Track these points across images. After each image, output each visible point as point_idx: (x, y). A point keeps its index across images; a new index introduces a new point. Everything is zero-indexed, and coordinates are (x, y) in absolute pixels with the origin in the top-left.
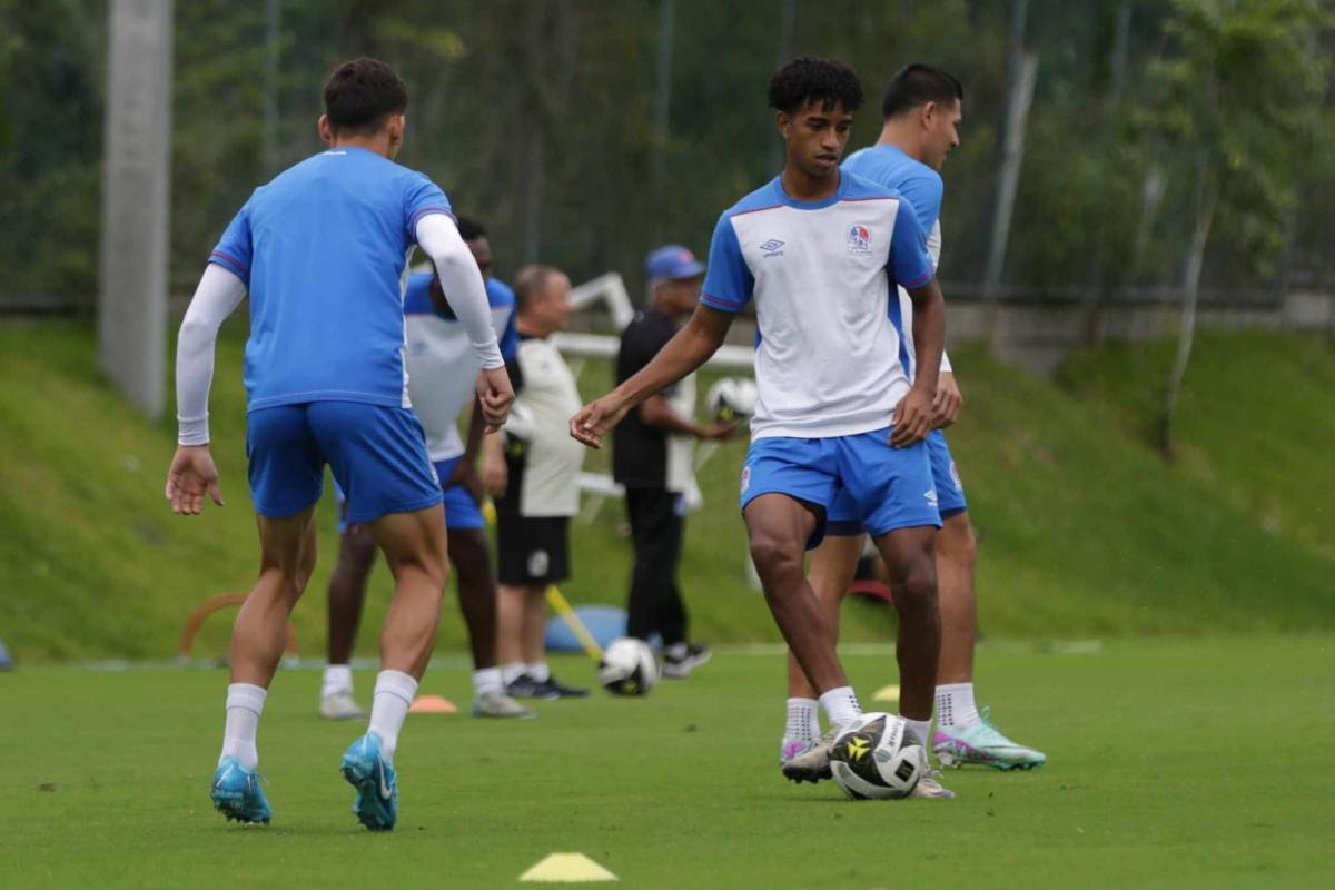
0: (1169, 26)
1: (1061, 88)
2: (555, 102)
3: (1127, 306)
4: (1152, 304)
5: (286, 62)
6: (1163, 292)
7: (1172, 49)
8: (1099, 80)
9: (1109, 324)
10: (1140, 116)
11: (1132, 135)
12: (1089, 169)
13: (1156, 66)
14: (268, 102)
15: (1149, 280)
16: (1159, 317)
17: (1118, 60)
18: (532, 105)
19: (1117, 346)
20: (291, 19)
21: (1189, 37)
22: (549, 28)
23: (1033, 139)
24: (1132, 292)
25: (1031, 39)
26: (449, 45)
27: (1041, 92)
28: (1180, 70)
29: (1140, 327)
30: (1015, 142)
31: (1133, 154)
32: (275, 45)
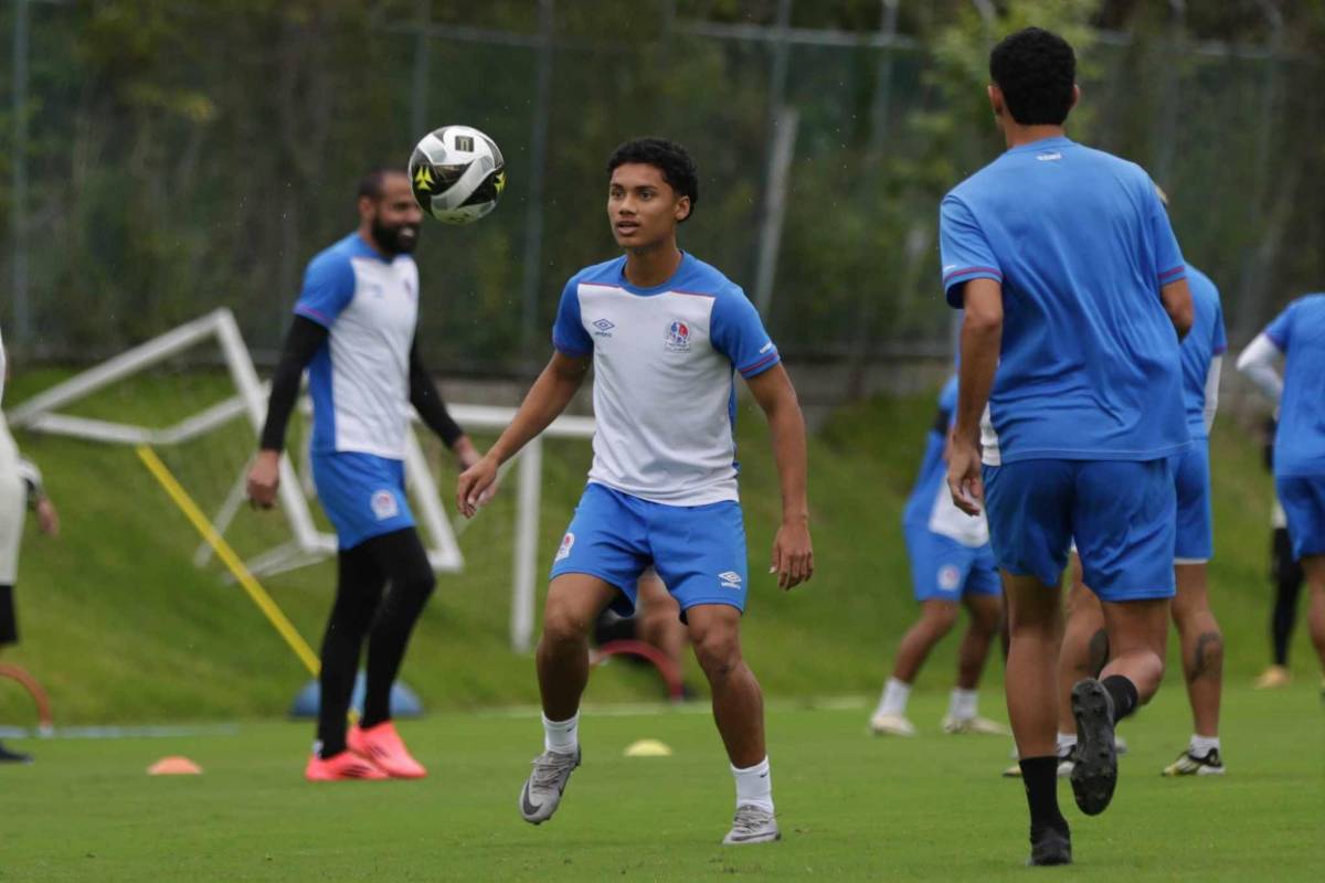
0: (929, 79)
1: (822, 142)
2: (309, 164)
3: (892, 361)
4: (917, 360)
5: (36, 129)
6: (929, 348)
7: (933, 101)
8: (861, 134)
9: (876, 380)
10: (904, 168)
11: (895, 188)
12: (852, 223)
13: (919, 120)
14: (18, 168)
15: (914, 335)
16: (924, 374)
17: (879, 113)
18: (285, 168)
19: (883, 402)
20: (39, 85)
21: (950, 89)
22: (301, 90)
23: (794, 196)
24: (898, 348)
25: (791, 92)
26: (200, 108)
27: (802, 148)
28: (941, 123)
29: (905, 383)
30: (776, 197)
31: (897, 208)
32: (23, 110)
